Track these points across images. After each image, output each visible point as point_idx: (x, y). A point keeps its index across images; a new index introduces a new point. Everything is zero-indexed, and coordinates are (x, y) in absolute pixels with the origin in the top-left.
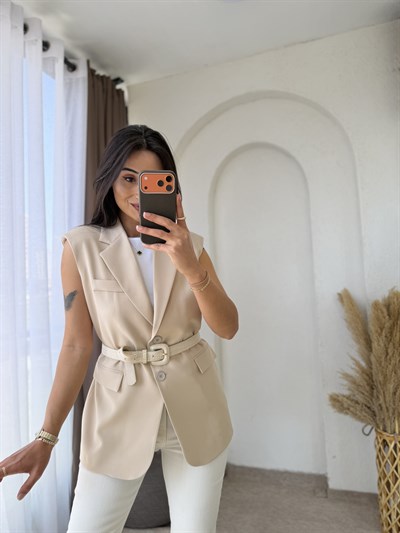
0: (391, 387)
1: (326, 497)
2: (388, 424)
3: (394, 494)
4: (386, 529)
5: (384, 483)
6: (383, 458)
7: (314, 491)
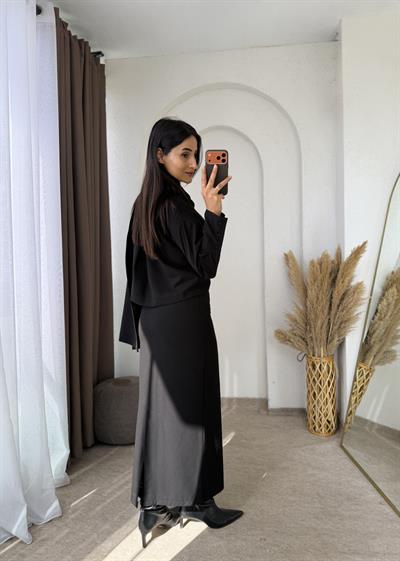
0: (319, 322)
1: (268, 415)
2: (316, 350)
3: (318, 402)
4: (311, 427)
5: (311, 394)
6: (312, 375)
7: (259, 411)
